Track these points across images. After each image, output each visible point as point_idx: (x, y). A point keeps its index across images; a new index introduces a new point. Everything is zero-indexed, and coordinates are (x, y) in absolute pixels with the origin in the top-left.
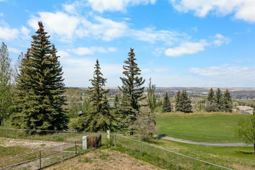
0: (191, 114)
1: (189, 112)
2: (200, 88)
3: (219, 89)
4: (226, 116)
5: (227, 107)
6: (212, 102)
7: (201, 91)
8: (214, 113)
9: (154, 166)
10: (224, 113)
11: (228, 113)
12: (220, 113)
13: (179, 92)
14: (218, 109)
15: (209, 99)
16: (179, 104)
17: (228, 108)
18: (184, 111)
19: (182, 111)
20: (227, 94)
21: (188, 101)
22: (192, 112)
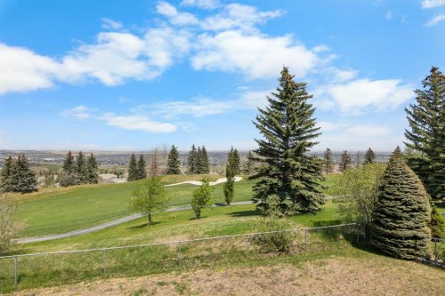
0: (35, 193)
1: (30, 191)
2: (40, 152)
3: (80, 153)
4: (91, 189)
5: (91, 177)
6: (71, 172)
7: (41, 157)
8: (74, 187)
9: (57, 288)
10: (88, 185)
11: (93, 185)
12: (82, 186)
13: (10, 159)
14: (79, 180)
15: (66, 167)
16: (9, 180)
17: (93, 178)
18: (20, 191)
19: (15, 190)
20: (92, 160)
21: (28, 172)
22: (36, 190)
